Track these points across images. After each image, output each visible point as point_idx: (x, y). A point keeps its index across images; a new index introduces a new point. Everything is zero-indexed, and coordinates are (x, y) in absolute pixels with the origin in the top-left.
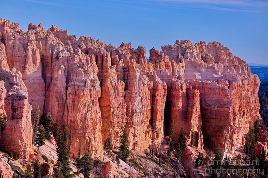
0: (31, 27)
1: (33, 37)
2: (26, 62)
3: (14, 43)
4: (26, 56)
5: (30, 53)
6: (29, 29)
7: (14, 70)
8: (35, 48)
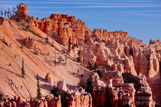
0: (151, 42)
1: (153, 50)
2: (149, 69)
3: (139, 55)
4: (149, 64)
5: (151, 62)
6: (150, 44)
7: (141, 75)
8: (155, 58)
